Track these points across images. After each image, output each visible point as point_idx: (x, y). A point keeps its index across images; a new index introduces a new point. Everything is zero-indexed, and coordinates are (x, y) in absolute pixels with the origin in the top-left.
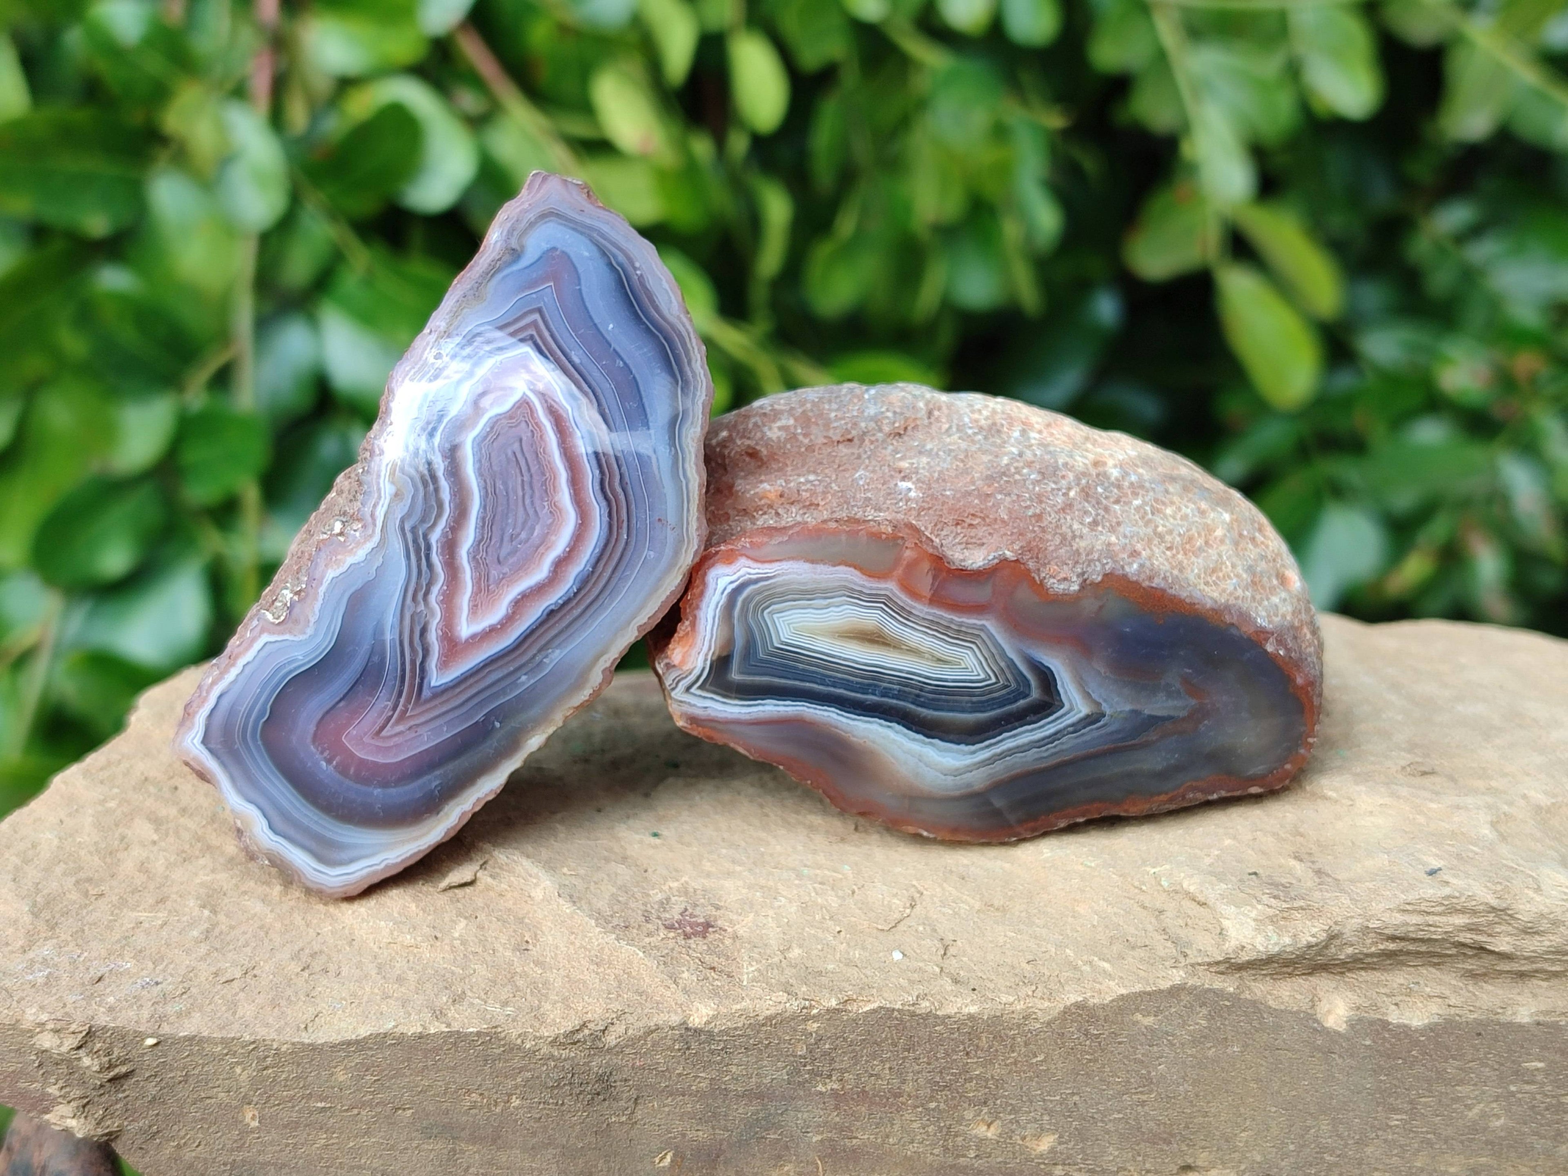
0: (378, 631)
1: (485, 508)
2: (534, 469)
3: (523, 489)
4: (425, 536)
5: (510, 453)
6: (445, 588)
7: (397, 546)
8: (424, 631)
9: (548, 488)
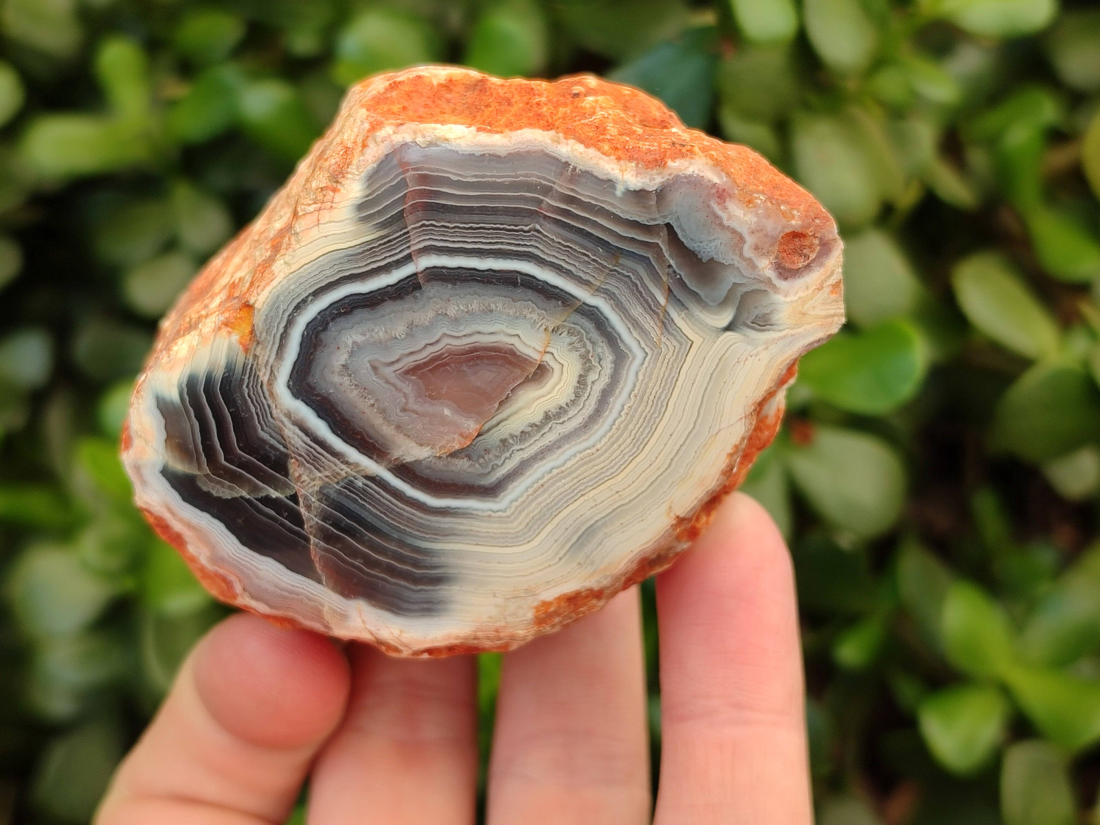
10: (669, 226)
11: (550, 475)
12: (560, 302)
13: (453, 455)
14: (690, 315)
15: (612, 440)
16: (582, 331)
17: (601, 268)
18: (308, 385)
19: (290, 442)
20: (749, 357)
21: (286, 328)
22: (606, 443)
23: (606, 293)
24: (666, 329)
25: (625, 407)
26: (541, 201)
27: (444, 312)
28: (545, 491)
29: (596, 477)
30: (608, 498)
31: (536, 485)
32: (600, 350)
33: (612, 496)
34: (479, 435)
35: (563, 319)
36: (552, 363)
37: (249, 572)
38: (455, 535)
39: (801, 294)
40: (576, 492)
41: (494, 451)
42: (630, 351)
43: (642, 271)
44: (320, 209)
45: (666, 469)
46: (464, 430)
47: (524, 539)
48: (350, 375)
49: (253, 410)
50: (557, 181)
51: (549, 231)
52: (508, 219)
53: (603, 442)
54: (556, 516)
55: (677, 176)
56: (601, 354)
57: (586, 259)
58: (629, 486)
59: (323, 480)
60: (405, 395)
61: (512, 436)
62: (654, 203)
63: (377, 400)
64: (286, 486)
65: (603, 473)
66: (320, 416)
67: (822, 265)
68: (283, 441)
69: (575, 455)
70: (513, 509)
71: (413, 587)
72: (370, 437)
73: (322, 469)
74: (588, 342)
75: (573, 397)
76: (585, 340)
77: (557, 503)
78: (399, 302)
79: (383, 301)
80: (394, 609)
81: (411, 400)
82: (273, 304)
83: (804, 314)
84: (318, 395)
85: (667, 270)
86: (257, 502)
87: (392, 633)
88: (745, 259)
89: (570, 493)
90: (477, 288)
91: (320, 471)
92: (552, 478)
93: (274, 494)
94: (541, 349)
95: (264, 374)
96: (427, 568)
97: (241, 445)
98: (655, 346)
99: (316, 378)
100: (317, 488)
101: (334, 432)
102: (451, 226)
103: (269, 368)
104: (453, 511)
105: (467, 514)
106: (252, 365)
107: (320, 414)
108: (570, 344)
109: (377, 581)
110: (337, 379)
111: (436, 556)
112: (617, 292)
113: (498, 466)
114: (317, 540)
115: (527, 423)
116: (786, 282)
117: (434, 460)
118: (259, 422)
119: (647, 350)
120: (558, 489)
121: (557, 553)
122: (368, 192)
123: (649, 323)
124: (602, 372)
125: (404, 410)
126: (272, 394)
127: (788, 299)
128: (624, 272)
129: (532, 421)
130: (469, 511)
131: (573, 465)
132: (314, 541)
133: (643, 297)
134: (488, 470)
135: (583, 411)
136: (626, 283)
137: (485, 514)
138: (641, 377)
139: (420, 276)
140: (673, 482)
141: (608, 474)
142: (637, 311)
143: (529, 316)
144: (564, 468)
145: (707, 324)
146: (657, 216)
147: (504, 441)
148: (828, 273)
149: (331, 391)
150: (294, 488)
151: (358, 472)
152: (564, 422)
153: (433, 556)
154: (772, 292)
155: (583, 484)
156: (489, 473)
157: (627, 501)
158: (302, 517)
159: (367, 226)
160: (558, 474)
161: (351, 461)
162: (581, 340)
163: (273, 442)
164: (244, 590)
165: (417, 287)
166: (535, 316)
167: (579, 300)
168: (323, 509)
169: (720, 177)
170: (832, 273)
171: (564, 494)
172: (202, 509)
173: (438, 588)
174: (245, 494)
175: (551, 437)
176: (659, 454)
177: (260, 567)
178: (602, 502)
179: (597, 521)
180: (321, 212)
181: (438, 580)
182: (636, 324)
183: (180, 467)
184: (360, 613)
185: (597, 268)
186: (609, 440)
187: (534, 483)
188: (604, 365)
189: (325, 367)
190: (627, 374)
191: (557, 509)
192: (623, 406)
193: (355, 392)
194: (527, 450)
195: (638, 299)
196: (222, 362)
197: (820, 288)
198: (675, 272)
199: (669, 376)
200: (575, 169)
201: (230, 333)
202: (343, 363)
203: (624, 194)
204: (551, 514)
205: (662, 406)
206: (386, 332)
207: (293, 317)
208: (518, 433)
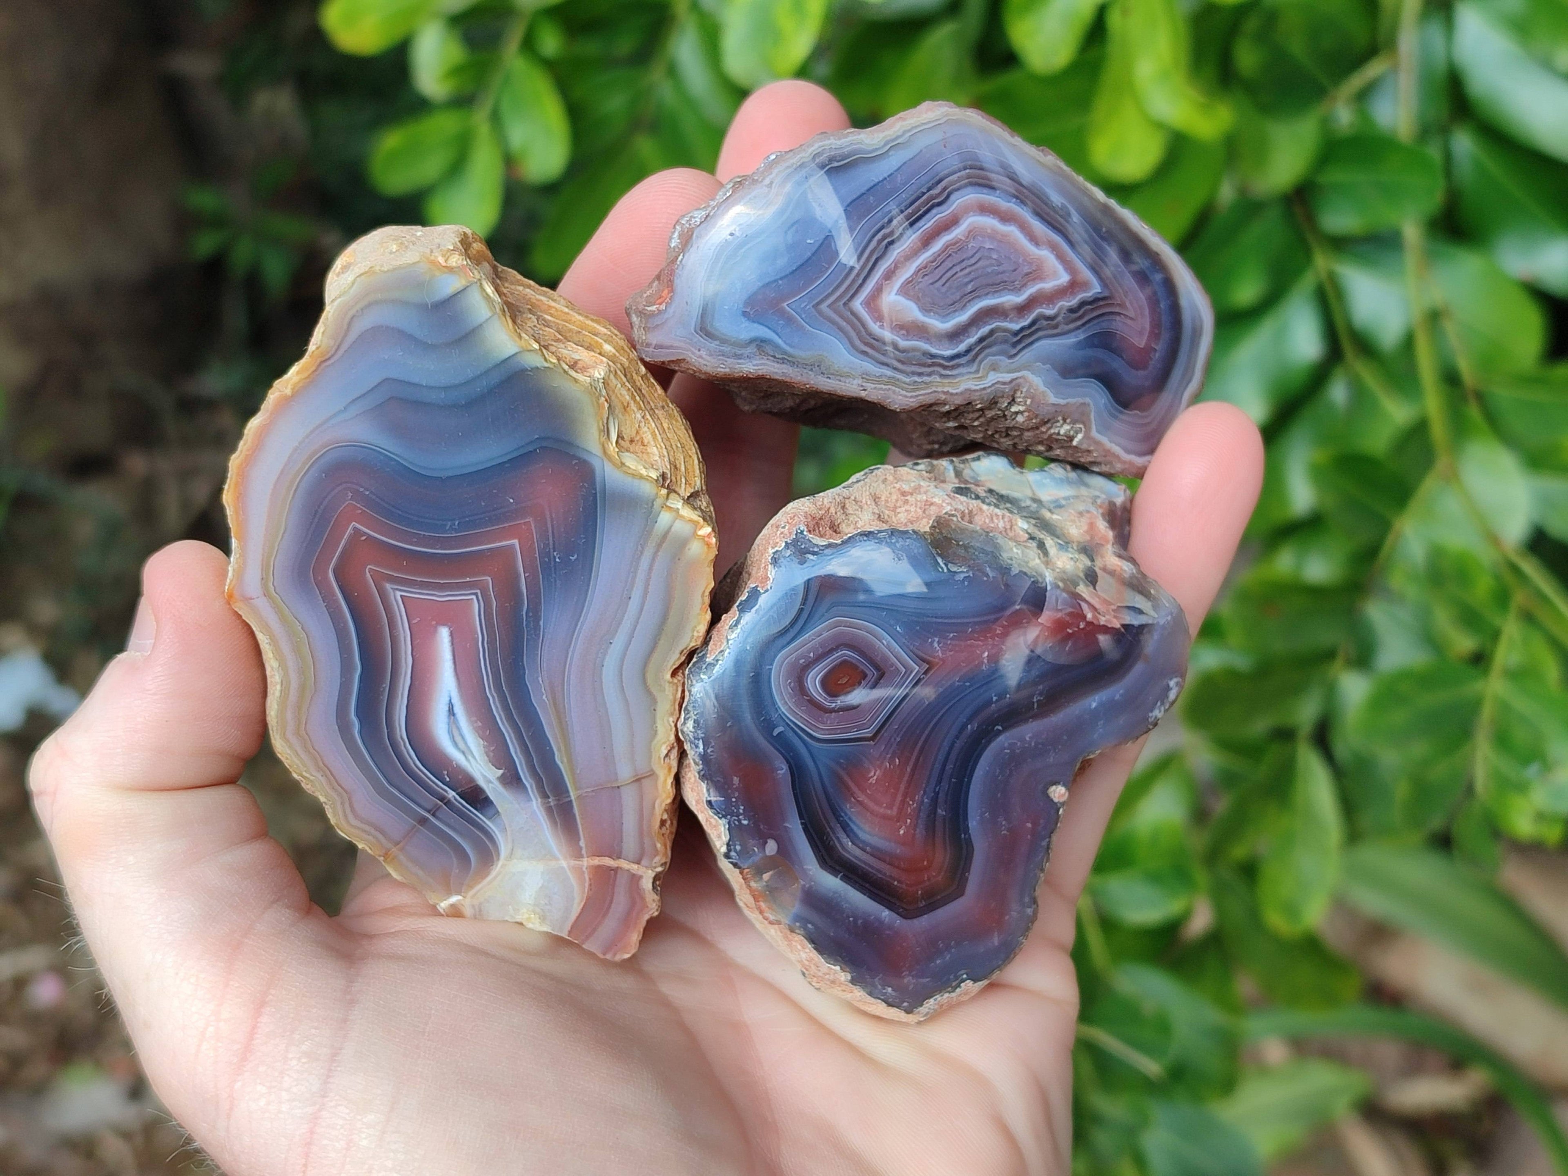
0: (1080, 345)
1: (988, 294)
2: (948, 264)
3: (965, 268)
4: (1016, 334)
5: (944, 289)
6: (1044, 306)
7: (1027, 355)
8: (1072, 310)
9: (957, 246)
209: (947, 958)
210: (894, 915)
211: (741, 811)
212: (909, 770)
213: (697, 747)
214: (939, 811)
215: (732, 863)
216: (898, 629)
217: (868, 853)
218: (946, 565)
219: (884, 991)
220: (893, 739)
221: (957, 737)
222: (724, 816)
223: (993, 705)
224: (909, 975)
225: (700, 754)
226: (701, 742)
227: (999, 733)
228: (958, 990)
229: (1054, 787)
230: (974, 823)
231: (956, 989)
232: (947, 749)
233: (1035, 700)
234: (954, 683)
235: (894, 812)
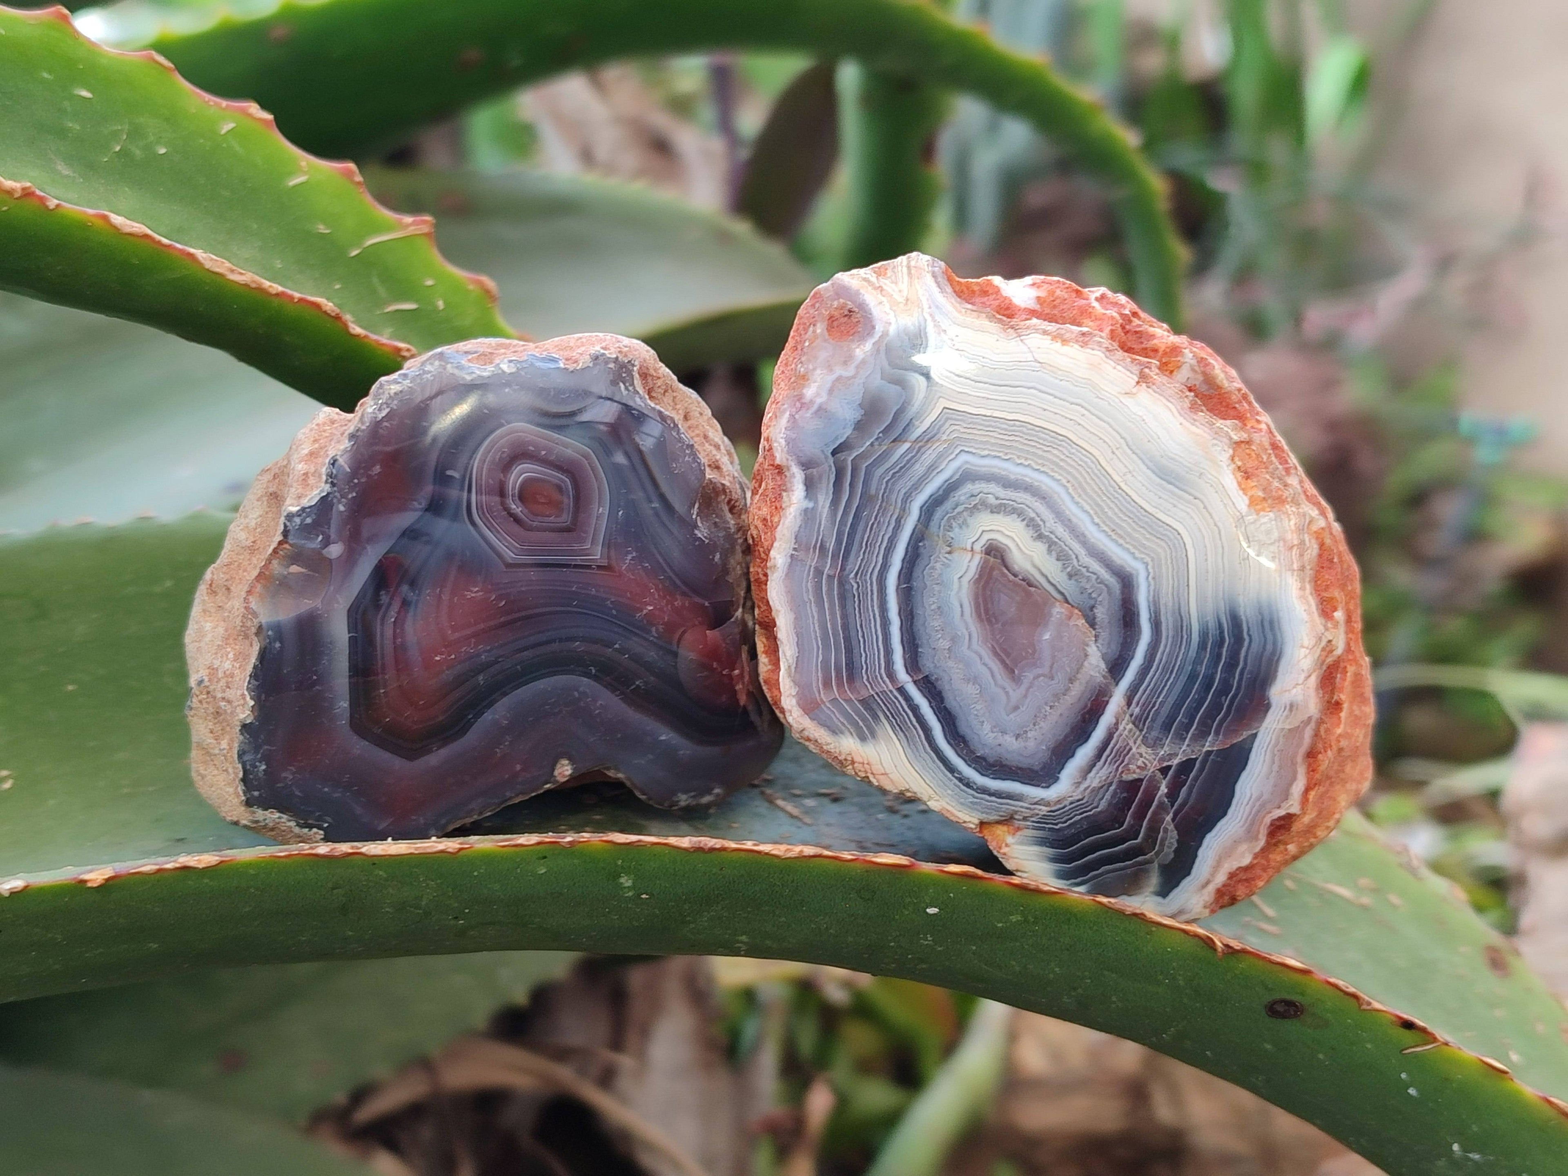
10: (834, 453)
11: (1102, 525)
12: (921, 544)
13: (1092, 623)
14: (919, 415)
15: (1056, 469)
16: (946, 518)
17: (883, 510)
18: (1043, 769)
19: (1105, 780)
20: (956, 347)
21: (991, 795)
22: (1060, 475)
23: (906, 502)
24: (935, 435)
25: (1019, 462)
26: (829, 576)
27: (946, 651)
28: (1120, 527)
29: (1099, 478)
30: (1121, 461)
31: (1114, 537)
32: (963, 498)
33: (1118, 458)
34: (1067, 602)
35: (936, 538)
36: (983, 541)
37: (1257, 804)
38: (1179, 609)
39: (887, 308)
40: (1117, 496)
41: (1081, 584)
42: (959, 468)
43: (881, 470)
44: (872, 773)
45: (1082, 407)
46: (1064, 617)
47: (1176, 538)
48: (1026, 732)
49: (1079, 817)
50: (808, 563)
51: (854, 564)
52: (849, 603)
53: (1059, 477)
54: (1146, 511)
55: (788, 453)
56: (968, 496)
57: (875, 526)
58: (1105, 442)
59: (1140, 745)
60: (1037, 677)
61: (1064, 567)
62: (815, 470)
63: (1046, 704)
64: (1152, 778)
65: (1093, 472)
66: (1073, 756)
67: (857, 293)
68: (1105, 787)
69: (1077, 503)
70: (1143, 556)
71: (1246, 643)
72: (1086, 706)
73: (1128, 748)
74: (956, 511)
75: (1015, 516)
76: (954, 514)
77: (1132, 512)
78: (944, 694)
79: (945, 708)
80: (1276, 658)
81: (1039, 671)
82: (970, 807)
83: (907, 300)
84: (1051, 759)
85: (876, 447)
86: (1176, 804)
87: (1306, 657)
88: (857, 373)
89: (1119, 501)
90: (918, 623)
91: (1131, 749)
92: (1104, 522)
93: (1163, 789)
94: (970, 554)
95: (1040, 810)
96: (1222, 632)
97: (1117, 826)
98: (952, 444)
99: (1036, 763)
100: (1150, 751)
101: (1086, 740)
102: (864, 655)
103: (1032, 807)
104: (1153, 615)
105: (1154, 601)
106: (1033, 822)
107: (1070, 754)
108: (961, 527)
109: (1244, 679)
110: (1031, 744)
111: (1207, 626)
112: (903, 491)
113: (1098, 578)
114: (1207, 744)
115: (1048, 557)
116: (877, 327)
117: (1100, 641)
118: (1090, 811)
119: (957, 451)
120: (1116, 514)
121: (1189, 502)
122: (848, 734)
123: (929, 456)
124: (985, 491)
125: (1052, 678)
126: (1059, 802)
127: (893, 320)
128: (883, 487)
129: (1045, 552)
130: (1151, 598)
131: (1089, 504)
132: (1209, 746)
133: (905, 466)
134: (1104, 587)
135: (1028, 503)
136: (893, 484)
137: (1152, 582)
138: (986, 452)
139: (915, 678)
140: (1098, 397)
141: (1093, 466)
142: (919, 469)
143: (939, 571)
144: (1092, 512)
145: (925, 397)
146: (826, 466)
147: (1070, 576)
148: (865, 284)
149: (1044, 748)
150: (1153, 772)
151: (1125, 713)
152: (1042, 520)
153: (1207, 629)
154: (888, 338)
155: (1107, 489)
156: (1106, 586)
157: (1122, 441)
158: (1183, 762)
159: (879, 731)
160: (1099, 517)
161: (1114, 721)
162: (954, 518)
163: (1108, 796)
164: (1279, 807)
165: (926, 678)
166: (938, 565)
167: (916, 526)
168: (1171, 742)
169: (784, 411)
170: (865, 280)
171: (1121, 507)
172: (1196, 856)
173: (1243, 618)
174: (1169, 818)
175: (1060, 530)
176: (1066, 418)
177: (1248, 795)
178: (1126, 466)
179: (1148, 468)
180: (875, 772)
181: (1235, 620)
182: (932, 468)
183: (1154, 880)
184: (1286, 691)
185: (883, 514)
186: (1056, 472)
187: (1113, 540)
188: (978, 491)
189: (1022, 755)
190: (984, 466)
191: (1139, 511)
192: (1019, 464)
193: (1042, 724)
194: (1076, 552)
195: (908, 469)
196: (1036, 849)
197: (881, 289)
198: (877, 439)
199: (981, 425)
200: (795, 549)
201: (1007, 845)
202: (1014, 739)
203: (810, 500)
204: (1144, 516)
205: (1014, 425)
206: (975, 703)
207: (978, 788)
208: (1060, 564)
209: (336, 795)
210: (347, 714)
211: (350, 496)
212: (502, 619)
213: (380, 410)
214: (481, 678)
215: (285, 526)
216: (620, 513)
217: (394, 643)
218: (697, 515)
219: (257, 764)
220: (520, 584)
221: (561, 640)
222: (333, 484)
223: (610, 650)
224: (294, 774)
225: (376, 418)
226: (388, 410)
227: (588, 675)
228: (306, 830)
229: (567, 762)
230: (490, 718)
231: (306, 827)
232: (545, 639)
233: (637, 683)
234: (607, 599)
235: (452, 636)
